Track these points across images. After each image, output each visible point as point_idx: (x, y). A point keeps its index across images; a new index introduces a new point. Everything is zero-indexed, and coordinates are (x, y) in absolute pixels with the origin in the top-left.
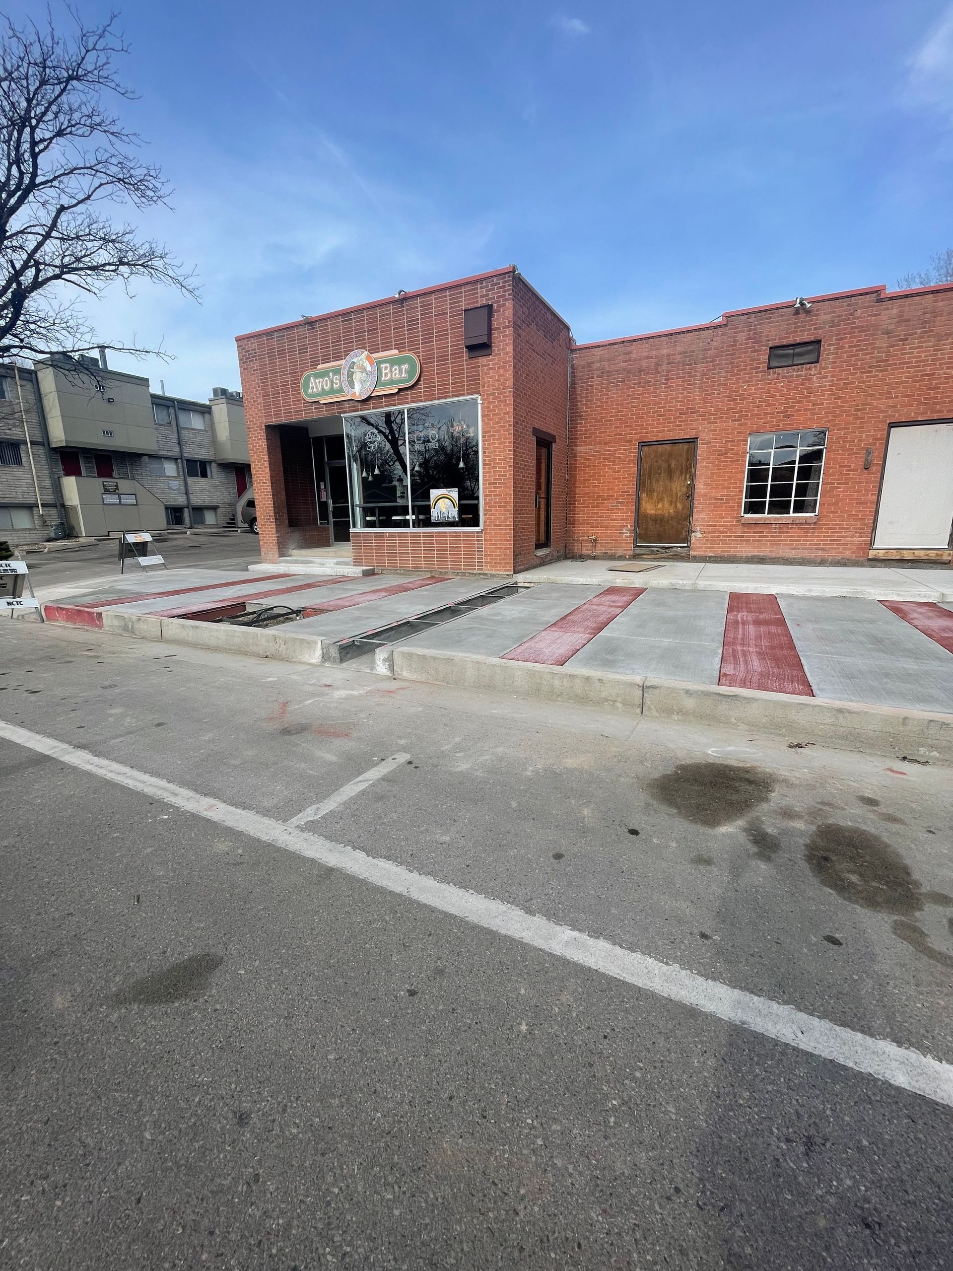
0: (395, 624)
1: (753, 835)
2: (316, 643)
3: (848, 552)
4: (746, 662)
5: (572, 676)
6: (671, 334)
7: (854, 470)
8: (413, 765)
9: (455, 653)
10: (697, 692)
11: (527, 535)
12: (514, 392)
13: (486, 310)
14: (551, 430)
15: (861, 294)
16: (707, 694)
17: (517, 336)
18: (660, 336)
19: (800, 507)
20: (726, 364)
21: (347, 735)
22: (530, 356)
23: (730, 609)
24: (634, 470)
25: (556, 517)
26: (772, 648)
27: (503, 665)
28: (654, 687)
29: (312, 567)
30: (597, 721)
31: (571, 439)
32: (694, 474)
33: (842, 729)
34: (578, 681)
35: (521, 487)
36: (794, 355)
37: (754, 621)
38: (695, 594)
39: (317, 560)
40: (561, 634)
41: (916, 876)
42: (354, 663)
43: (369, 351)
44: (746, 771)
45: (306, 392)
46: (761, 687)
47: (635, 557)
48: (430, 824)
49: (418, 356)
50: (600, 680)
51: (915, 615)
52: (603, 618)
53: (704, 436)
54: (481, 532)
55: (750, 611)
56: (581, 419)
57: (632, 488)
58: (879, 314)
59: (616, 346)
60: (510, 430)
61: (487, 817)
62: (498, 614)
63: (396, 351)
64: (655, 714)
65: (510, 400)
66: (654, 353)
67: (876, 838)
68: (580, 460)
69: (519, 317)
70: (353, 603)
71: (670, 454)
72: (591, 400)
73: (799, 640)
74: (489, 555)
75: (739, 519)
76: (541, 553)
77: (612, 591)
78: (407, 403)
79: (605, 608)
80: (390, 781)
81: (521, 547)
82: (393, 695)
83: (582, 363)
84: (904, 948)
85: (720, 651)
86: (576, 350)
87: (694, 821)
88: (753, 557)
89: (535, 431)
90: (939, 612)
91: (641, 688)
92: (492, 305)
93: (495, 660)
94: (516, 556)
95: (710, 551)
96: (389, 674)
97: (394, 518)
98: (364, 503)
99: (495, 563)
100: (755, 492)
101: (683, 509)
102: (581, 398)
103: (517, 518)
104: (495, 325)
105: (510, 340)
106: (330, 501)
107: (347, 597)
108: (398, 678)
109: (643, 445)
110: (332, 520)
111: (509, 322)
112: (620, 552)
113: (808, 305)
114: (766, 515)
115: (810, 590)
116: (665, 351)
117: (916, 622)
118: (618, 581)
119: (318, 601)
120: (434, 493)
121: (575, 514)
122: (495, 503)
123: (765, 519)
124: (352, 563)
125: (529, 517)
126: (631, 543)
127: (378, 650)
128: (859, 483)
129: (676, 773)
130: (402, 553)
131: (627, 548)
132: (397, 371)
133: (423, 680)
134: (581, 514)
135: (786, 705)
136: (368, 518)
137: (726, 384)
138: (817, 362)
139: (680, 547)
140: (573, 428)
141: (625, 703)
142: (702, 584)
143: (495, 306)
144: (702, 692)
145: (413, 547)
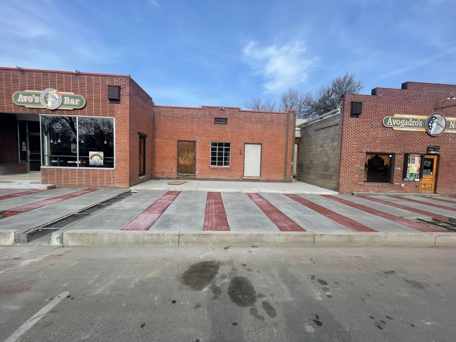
0: (66, 217)
1: (213, 289)
2: (10, 233)
3: (238, 177)
4: (212, 219)
5: (152, 235)
6: (187, 108)
7: (238, 155)
8: (71, 298)
9: (98, 230)
10: (196, 234)
11: (135, 171)
12: (129, 119)
13: (117, 88)
14: (145, 133)
15: (236, 109)
16: (199, 235)
17: (131, 100)
18: (183, 108)
19: (226, 164)
20: (203, 120)
21: (28, 289)
22: (136, 107)
23: (208, 199)
24: (176, 149)
25: (148, 164)
26: (219, 213)
27: (122, 233)
28: (182, 235)
29: (14, 185)
30: (162, 252)
31: (153, 136)
32: (196, 152)
33: (237, 240)
34: (154, 236)
35: (133, 153)
36: (221, 121)
37: (214, 203)
38: (197, 193)
39: (16, 181)
40: (148, 214)
41: (255, 289)
42: (37, 241)
43: (58, 90)
44: (212, 262)
45: (16, 101)
46: (216, 230)
47: (178, 178)
48: (78, 331)
49: (85, 98)
50: (163, 235)
51: (254, 198)
52: (165, 206)
53: (198, 141)
54: (114, 170)
55: (213, 199)
56: (157, 130)
57: (175, 155)
58: (240, 115)
59: (169, 108)
60: (128, 132)
61: (110, 316)
62: (121, 207)
63: (73, 93)
64: (183, 244)
65: (128, 121)
66: (181, 113)
67: (246, 278)
68: (157, 144)
69: (131, 93)
70: (39, 206)
71: (188, 145)
72: (160, 124)
73: (226, 209)
74: (118, 179)
75: (209, 167)
76: (141, 178)
77: (169, 193)
78: (78, 115)
79: (166, 201)
80: (55, 312)
81: (133, 176)
82: (61, 257)
83: (157, 111)
84: (252, 318)
85: (204, 216)
86: (154, 107)
87: (195, 290)
88: (214, 179)
89: (139, 133)
90: (259, 196)
91: (178, 236)
92: (120, 86)
93: (119, 231)
94: (130, 180)
95: (202, 177)
96: (60, 244)
97: (68, 162)
98: (51, 154)
99: (121, 183)
100: (213, 159)
101: (193, 163)
102: (157, 123)
103: (131, 165)
104: (121, 93)
105: (128, 100)
106: (29, 152)
107: (35, 203)
108: (66, 246)
109: (179, 141)
110: (29, 160)
111: (128, 94)
112: (172, 177)
113: (224, 109)
114: (217, 166)
115: (229, 190)
116: (185, 113)
117: (254, 200)
118: (171, 189)
119: (15, 206)
120: (91, 153)
121: (155, 163)
122: (121, 159)
123: (217, 167)
124: (41, 183)
125: (136, 164)
126: (176, 174)
127: (53, 234)
128: (239, 158)
129: (190, 269)
130: (72, 178)
131: (175, 175)
132: (73, 101)
133: (81, 245)
134: (157, 163)
135: (222, 235)
136: (52, 161)
137: (203, 126)
138: (227, 124)
139: (192, 175)
140: (154, 132)
141: (172, 242)
142: (199, 189)
143: (122, 87)
144: (198, 234)
145: (79, 175)
